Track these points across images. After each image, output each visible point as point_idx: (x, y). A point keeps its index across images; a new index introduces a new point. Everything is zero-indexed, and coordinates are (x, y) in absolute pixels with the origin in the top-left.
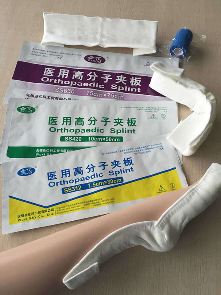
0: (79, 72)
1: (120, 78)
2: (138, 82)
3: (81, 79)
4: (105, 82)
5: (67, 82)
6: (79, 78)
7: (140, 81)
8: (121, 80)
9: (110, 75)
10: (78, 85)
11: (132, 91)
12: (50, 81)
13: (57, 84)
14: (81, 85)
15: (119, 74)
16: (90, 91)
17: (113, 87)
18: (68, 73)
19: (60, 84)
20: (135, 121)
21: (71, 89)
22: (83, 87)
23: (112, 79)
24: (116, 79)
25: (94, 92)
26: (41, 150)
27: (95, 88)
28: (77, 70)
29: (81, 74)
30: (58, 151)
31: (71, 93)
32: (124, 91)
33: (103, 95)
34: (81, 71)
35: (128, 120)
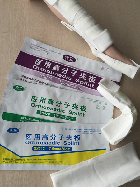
0: (57, 65)
1: (82, 75)
2: (94, 80)
3: (58, 71)
4: (72, 76)
5: (49, 72)
6: (57, 70)
7: (95, 79)
8: (83, 77)
9: (76, 72)
10: (55, 74)
11: (88, 85)
12: (38, 69)
13: (42, 71)
14: (57, 75)
15: (83, 72)
16: (62, 80)
17: (77, 81)
18: (50, 65)
19: (44, 72)
20: (86, 108)
21: (50, 77)
22: (58, 77)
23: (77, 74)
24: (80, 76)
25: (64, 82)
26: (23, 118)
27: (65, 79)
28: (56, 64)
29: (58, 67)
30: (34, 120)
31: (49, 80)
32: (83, 85)
33: (70, 85)
34: (59, 65)
35: (82, 106)
